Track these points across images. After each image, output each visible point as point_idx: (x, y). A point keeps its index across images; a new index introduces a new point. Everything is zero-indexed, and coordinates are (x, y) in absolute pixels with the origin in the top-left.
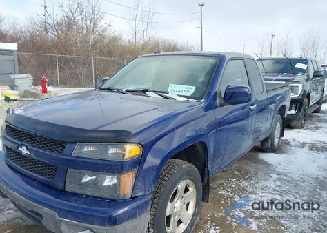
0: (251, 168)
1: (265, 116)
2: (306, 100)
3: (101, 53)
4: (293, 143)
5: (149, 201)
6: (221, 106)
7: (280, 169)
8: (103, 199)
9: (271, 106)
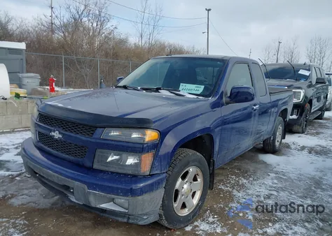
0: (250, 167)
1: (267, 119)
2: (308, 106)
3: (107, 55)
4: (293, 147)
5: (163, 178)
6: (227, 104)
7: (278, 169)
8: (126, 175)
9: (273, 110)
